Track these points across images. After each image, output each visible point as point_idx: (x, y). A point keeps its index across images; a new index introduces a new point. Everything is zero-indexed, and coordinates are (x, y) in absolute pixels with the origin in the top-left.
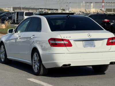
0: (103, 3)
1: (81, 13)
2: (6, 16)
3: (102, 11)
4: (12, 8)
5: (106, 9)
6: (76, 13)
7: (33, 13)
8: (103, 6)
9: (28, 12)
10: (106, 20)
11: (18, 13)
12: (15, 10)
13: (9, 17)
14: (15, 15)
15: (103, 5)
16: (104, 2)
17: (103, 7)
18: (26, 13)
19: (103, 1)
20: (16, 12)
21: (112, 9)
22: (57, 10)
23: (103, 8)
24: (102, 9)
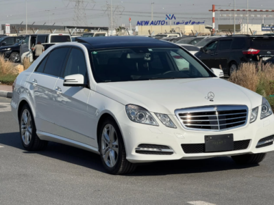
0: (214, 13)
1: (179, 36)
2: (4, 44)
4: (9, 27)
5: (219, 25)
6: (168, 35)
7: (68, 37)
8: (213, 18)
9: (57, 34)
10: (252, 50)
11: (33, 38)
12: (20, 32)
13: (12, 48)
14: (27, 42)
15: (214, 16)
16: (215, 9)
17: (213, 22)
18: (53, 37)
19: (213, 7)
20: (28, 36)
21: (233, 25)
22: (106, 29)
23: (214, 24)
24: (211, 26)
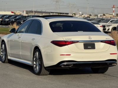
0: (114, 9)
1: (95, 18)
2: (21, 19)
3: (113, 16)
4: (25, 12)
5: (116, 14)
15: (114, 10)
16: (115, 7)
23: (114, 13)
